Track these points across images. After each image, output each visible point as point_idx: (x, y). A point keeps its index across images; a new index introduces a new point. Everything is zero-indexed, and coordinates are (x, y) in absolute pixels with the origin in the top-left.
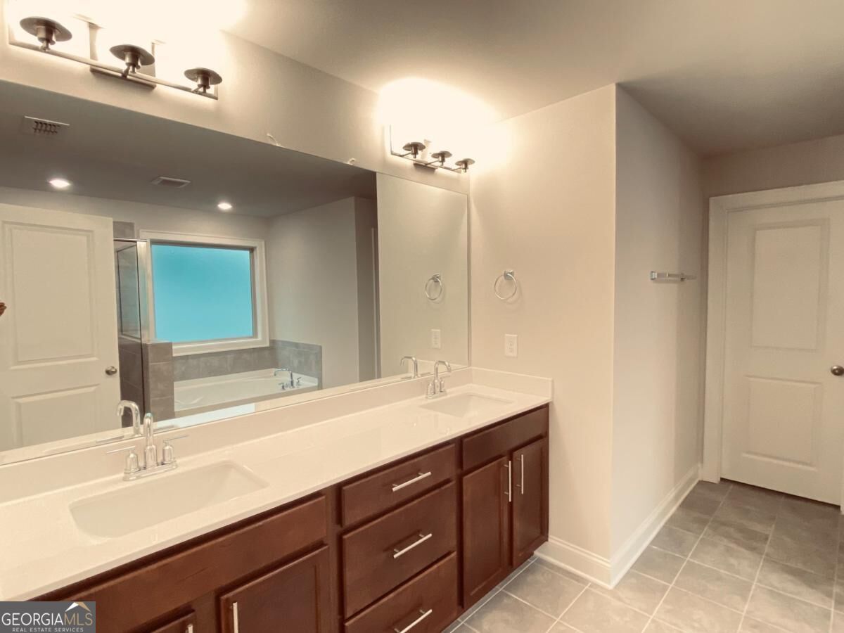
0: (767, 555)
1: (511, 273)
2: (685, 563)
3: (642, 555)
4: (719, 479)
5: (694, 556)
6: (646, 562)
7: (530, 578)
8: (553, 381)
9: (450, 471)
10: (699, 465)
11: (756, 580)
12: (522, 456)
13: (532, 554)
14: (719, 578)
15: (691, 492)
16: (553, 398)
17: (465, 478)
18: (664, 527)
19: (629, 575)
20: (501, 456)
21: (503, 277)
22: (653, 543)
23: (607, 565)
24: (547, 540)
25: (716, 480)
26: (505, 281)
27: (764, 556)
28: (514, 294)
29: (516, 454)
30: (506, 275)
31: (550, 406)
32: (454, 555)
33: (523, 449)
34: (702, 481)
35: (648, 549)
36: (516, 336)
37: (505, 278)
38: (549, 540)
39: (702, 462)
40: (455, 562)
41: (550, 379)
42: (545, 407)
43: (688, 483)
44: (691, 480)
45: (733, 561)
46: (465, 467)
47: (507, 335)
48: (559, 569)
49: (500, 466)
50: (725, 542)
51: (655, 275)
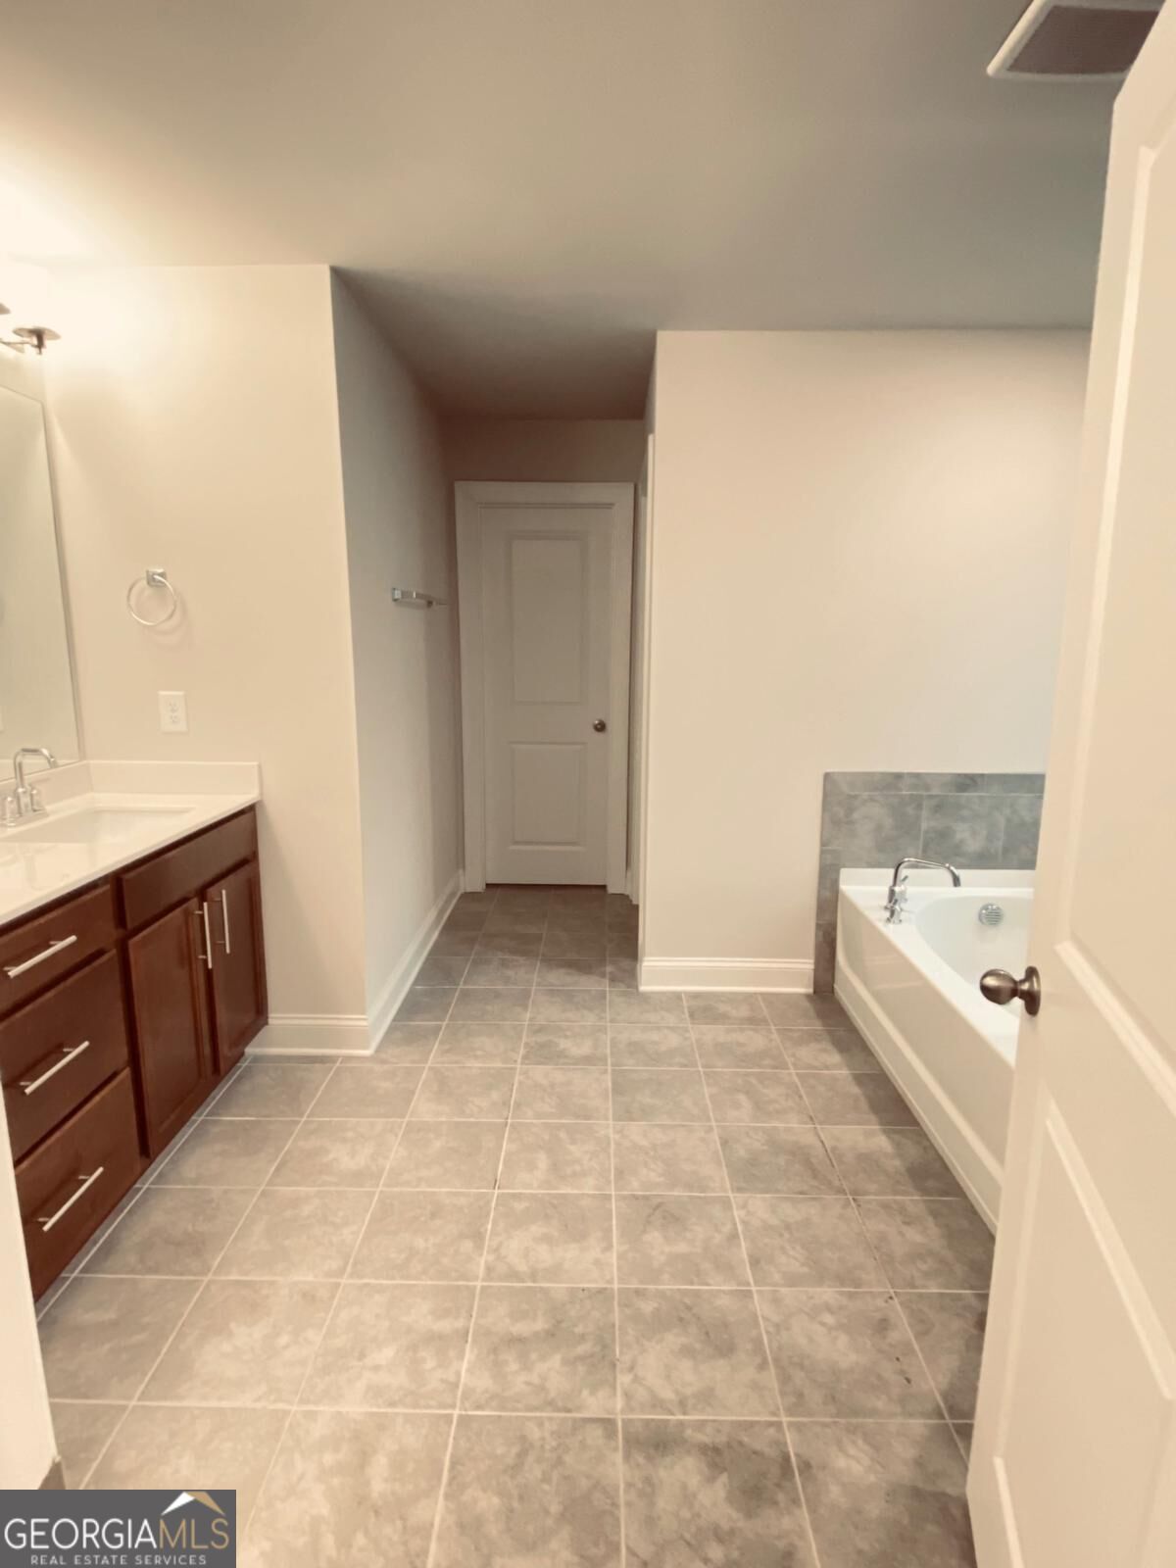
0: (543, 955)
1: (162, 575)
2: (457, 994)
3: (405, 1000)
4: (484, 887)
5: (465, 983)
6: (411, 1008)
7: (246, 1086)
8: (260, 767)
9: (106, 932)
10: (461, 871)
11: (534, 984)
12: (224, 892)
13: (243, 1054)
14: (497, 995)
15: (453, 911)
16: (261, 794)
17: (132, 942)
18: (427, 959)
19: (391, 1029)
20: (185, 900)
21: (145, 582)
22: (416, 982)
23: (364, 1023)
24: (266, 1023)
25: (479, 887)
26: (149, 591)
27: (540, 957)
28: (171, 616)
29: (212, 891)
30: (151, 580)
31: (257, 809)
32: (126, 1073)
33: (223, 882)
34: (466, 893)
35: (411, 992)
36: (181, 693)
37: (148, 583)
38: (270, 1021)
39: (464, 868)
40: (129, 1084)
41: (255, 763)
42: (249, 812)
43: (448, 902)
44: (453, 895)
45: (510, 973)
46: (130, 925)
47: (163, 693)
48: (289, 1058)
49: (188, 914)
50: (500, 955)
51: (398, 594)
